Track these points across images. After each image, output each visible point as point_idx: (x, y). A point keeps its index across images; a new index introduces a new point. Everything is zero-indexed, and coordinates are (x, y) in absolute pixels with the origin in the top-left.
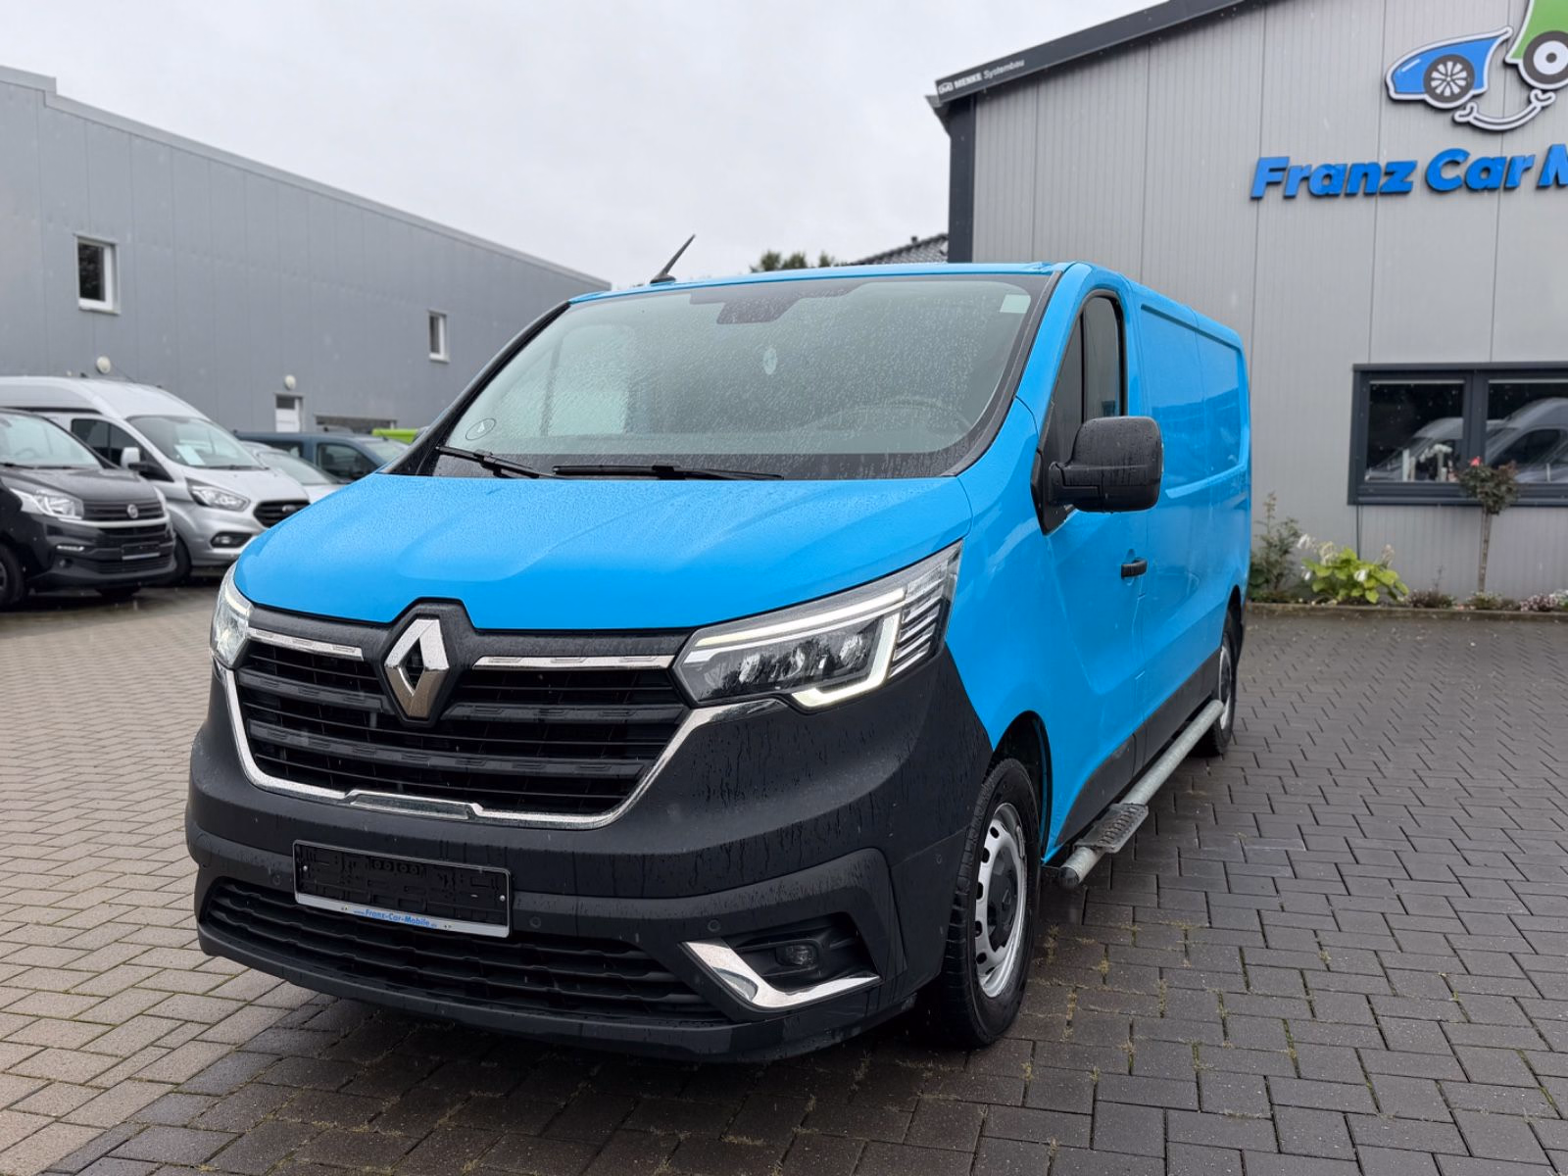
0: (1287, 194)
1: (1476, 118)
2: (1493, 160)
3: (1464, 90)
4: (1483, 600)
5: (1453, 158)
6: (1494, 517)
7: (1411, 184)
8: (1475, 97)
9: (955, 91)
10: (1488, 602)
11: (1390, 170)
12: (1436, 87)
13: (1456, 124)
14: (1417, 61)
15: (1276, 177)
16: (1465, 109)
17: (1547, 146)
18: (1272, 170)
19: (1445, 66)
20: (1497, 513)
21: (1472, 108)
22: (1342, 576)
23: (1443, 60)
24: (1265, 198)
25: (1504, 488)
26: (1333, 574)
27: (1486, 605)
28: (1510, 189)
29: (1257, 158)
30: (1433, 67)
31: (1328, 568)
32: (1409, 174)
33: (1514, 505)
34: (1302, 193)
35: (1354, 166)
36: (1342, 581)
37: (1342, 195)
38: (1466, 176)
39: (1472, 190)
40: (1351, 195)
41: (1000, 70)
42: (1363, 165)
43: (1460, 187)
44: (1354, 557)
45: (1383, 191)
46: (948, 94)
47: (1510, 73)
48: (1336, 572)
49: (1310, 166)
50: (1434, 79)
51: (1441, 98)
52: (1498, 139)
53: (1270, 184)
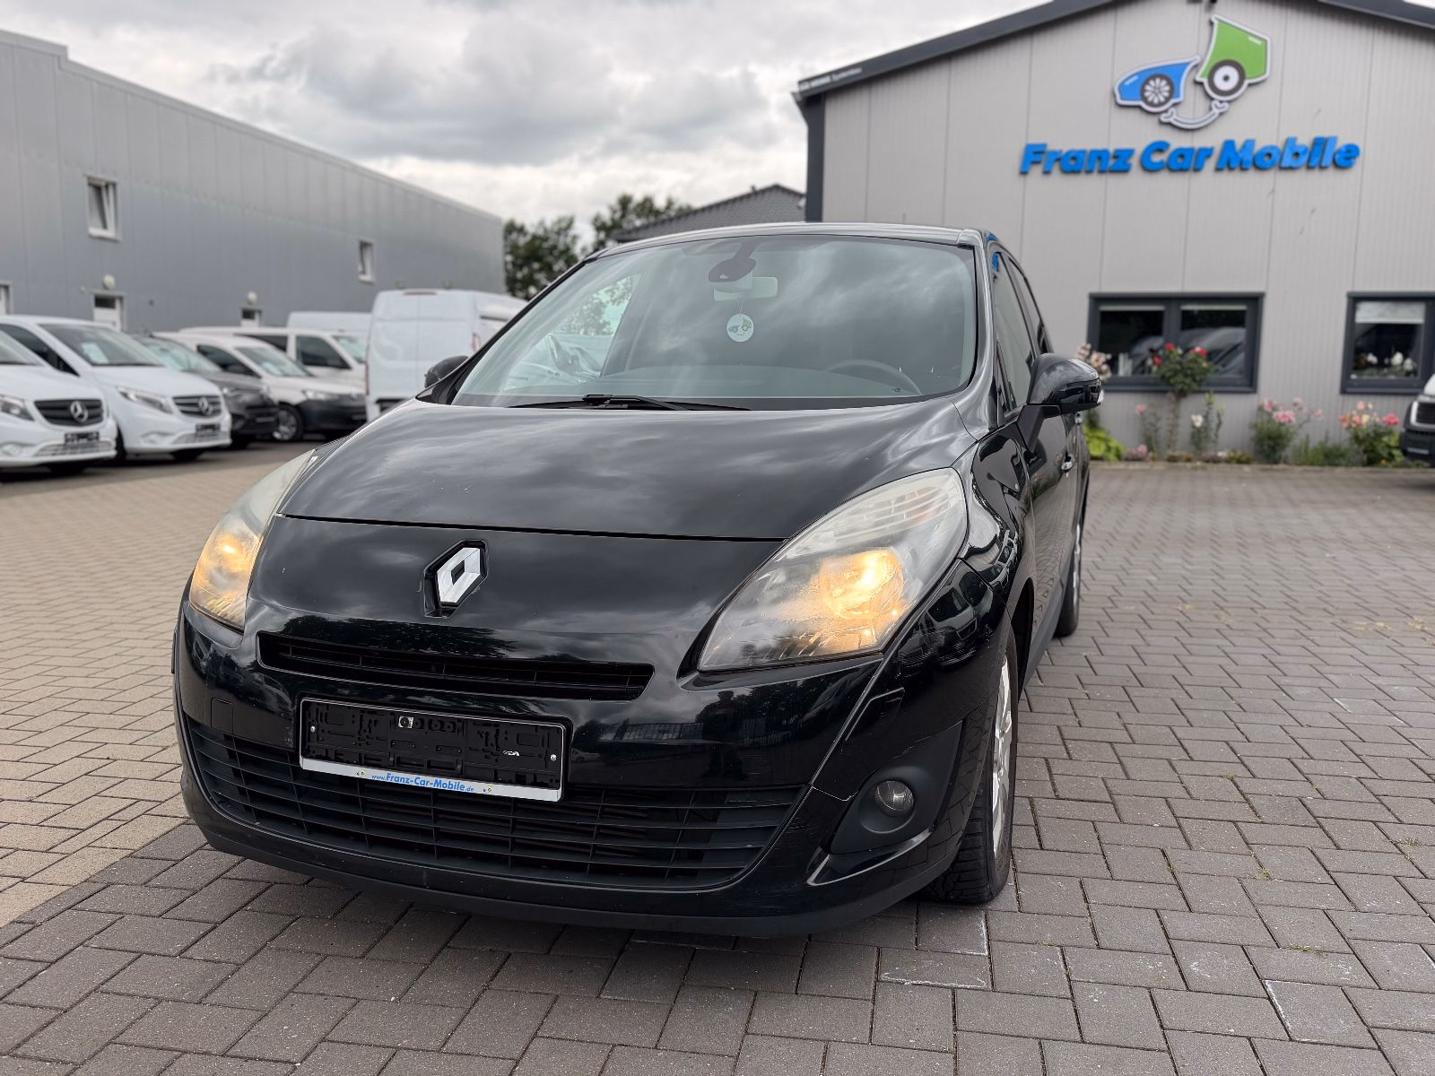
1: (1175, 120)
2: (1187, 149)
3: (1167, 99)
4: (1173, 457)
5: (1159, 147)
7: (1131, 165)
8: (1175, 105)
9: (811, 89)
10: (1177, 458)
12: (1148, 97)
13: (1161, 123)
14: (1135, 78)
16: (1167, 113)
17: (1223, 140)
19: (1155, 82)
21: (1172, 113)
23: (1154, 77)
24: (1030, 173)
29: (1024, 144)
30: (1147, 82)
32: (1129, 158)
34: (1056, 169)
35: (1093, 152)
37: (1084, 171)
38: (1168, 161)
39: (1172, 170)
40: (1089, 172)
41: (844, 75)
42: (1098, 151)
43: (1164, 168)
45: (1111, 169)
46: (806, 91)
47: (1198, 88)
49: (1060, 151)
50: (1147, 91)
51: (1151, 104)
52: (1190, 135)
53: (1033, 163)
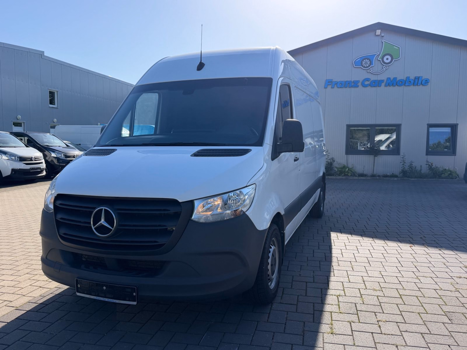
0: (332, 87)
1: (372, 72)
2: (376, 80)
5: (367, 80)
8: (371, 67)
10: (375, 175)
11: (354, 82)
12: (364, 65)
14: (359, 59)
16: (369, 69)
17: (387, 77)
21: (371, 69)
22: (343, 170)
23: (365, 59)
24: (327, 88)
28: (379, 86)
30: (363, 60)
31: (341, 168)
32: (358, 83)
34: (335, 87)
37: (344, 87)
38: (370, 83)
39: (371, 86)
45: (353, 86)
50: (363, 63)
51: (364, 67)
52: (377, 76)
53: (328, 85)
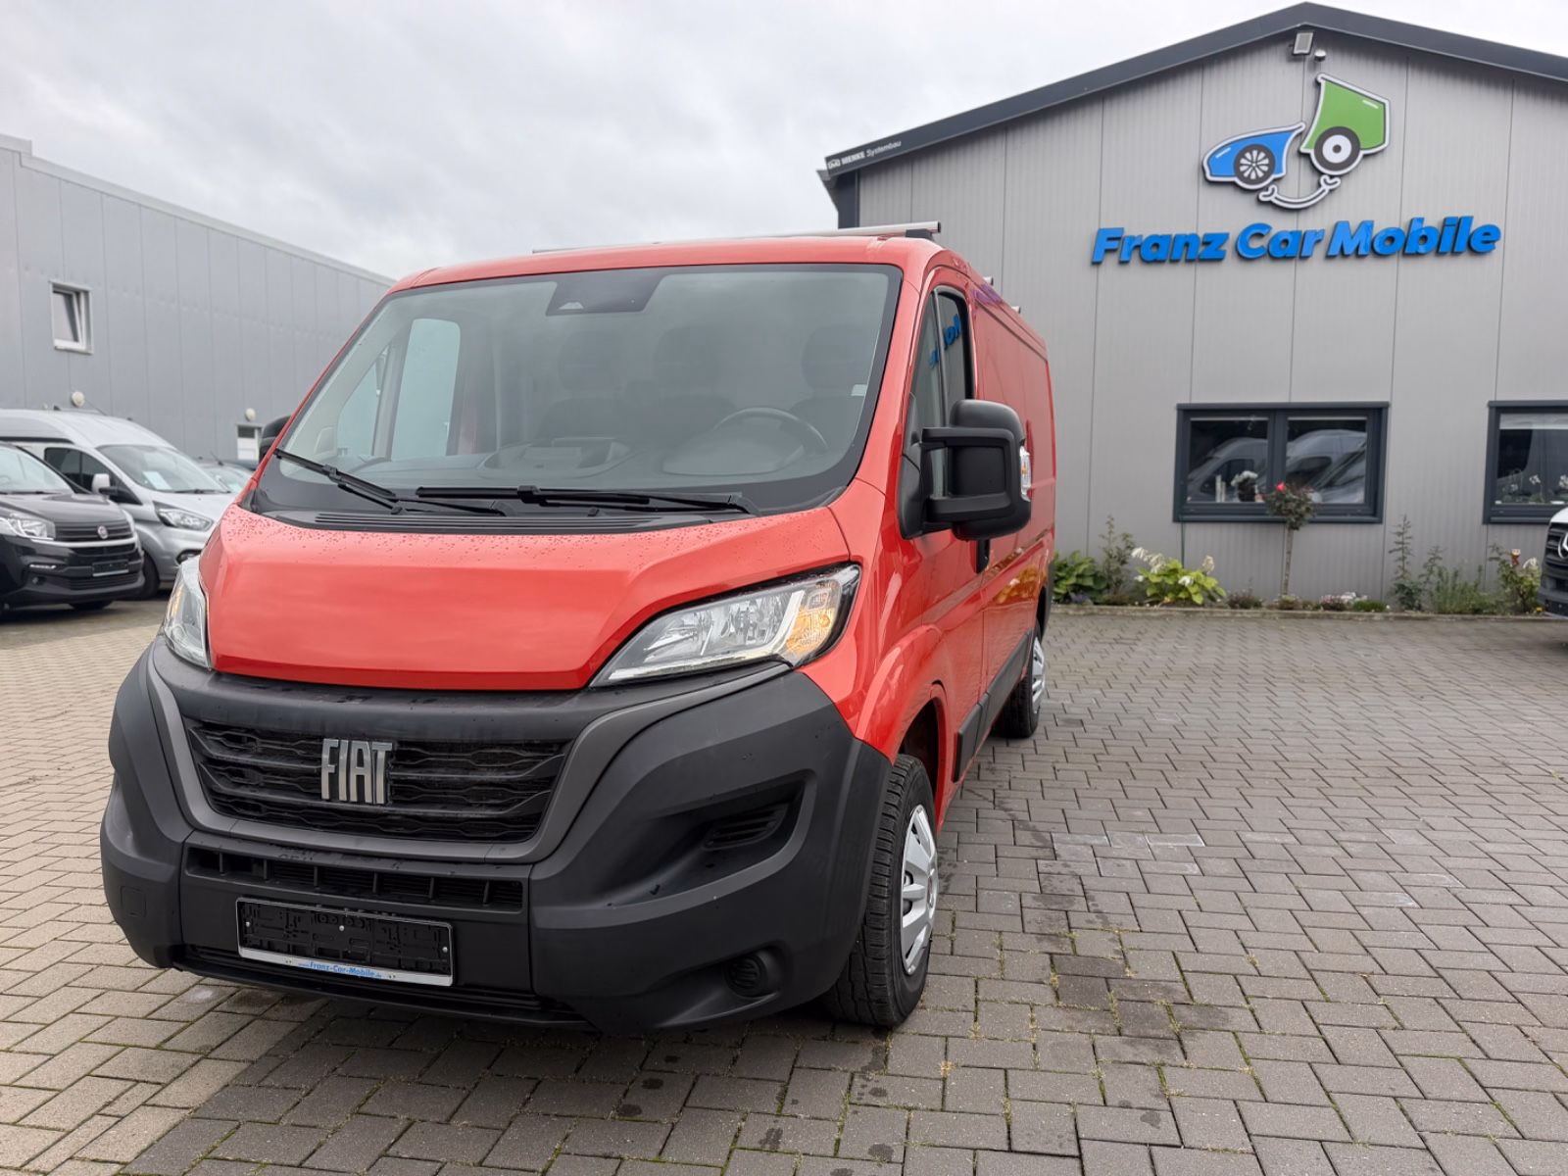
0: (1123, 259)
1: (1276, 198)
2: (1291, 233)
3: (1267, 175)
4: (1287, 602)
5: (1258, 231)
6: (1295, 532)
7: (1224, 252)
8: (1275, 180)
9: (843, 167)
10: (1292, 603)
11: (1205, 240)
12: (1244, 172)
13: (1260, 202)
14: (1229, 149)
15: (1114, 245)
16: (1267, 190)
17: (1335, 222)
18: (1110, 239)
19: (1251, 153)
20: (1297, 529)
21: (1273, 190)
22: (1170, 582)
23: (1250, 149)
24: (1103, 264)
25: (1303, 508)
26: (1163, 581)
27: (1290, 606)
28: (1304, 258)
29: (1097, 229)
30: (1242, 155)
31: (1159, 575)
32: (1222, 244)
33: (1312, 522)
34: (1135, 259)
35: (1177, 237)
36: (1171, 585)
37: (1168, 261)
38: (1268, 246)
39: (1274, 258)
40: (1174, 261)
41: (881, 149)
42: (1186, 236)
43: (1264, 256)
44: (1180, 566)
45: (1202, 257)
46: (835, 169)
48: (1166, 578)
49: (1141, 236)
50: (1242, 165)
51: (1248, 180)
52: (1294, 216)
53: (1107, 251)
